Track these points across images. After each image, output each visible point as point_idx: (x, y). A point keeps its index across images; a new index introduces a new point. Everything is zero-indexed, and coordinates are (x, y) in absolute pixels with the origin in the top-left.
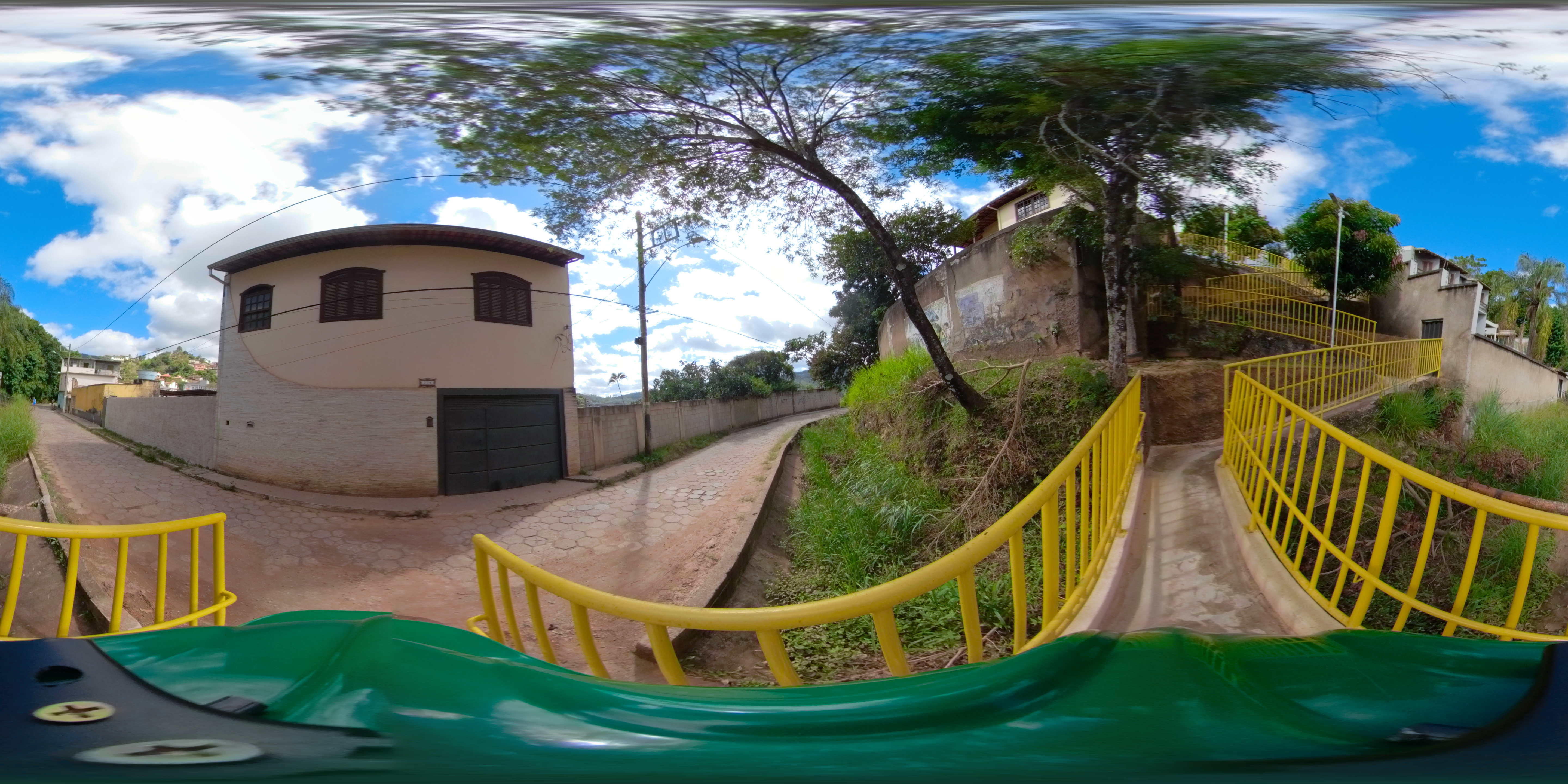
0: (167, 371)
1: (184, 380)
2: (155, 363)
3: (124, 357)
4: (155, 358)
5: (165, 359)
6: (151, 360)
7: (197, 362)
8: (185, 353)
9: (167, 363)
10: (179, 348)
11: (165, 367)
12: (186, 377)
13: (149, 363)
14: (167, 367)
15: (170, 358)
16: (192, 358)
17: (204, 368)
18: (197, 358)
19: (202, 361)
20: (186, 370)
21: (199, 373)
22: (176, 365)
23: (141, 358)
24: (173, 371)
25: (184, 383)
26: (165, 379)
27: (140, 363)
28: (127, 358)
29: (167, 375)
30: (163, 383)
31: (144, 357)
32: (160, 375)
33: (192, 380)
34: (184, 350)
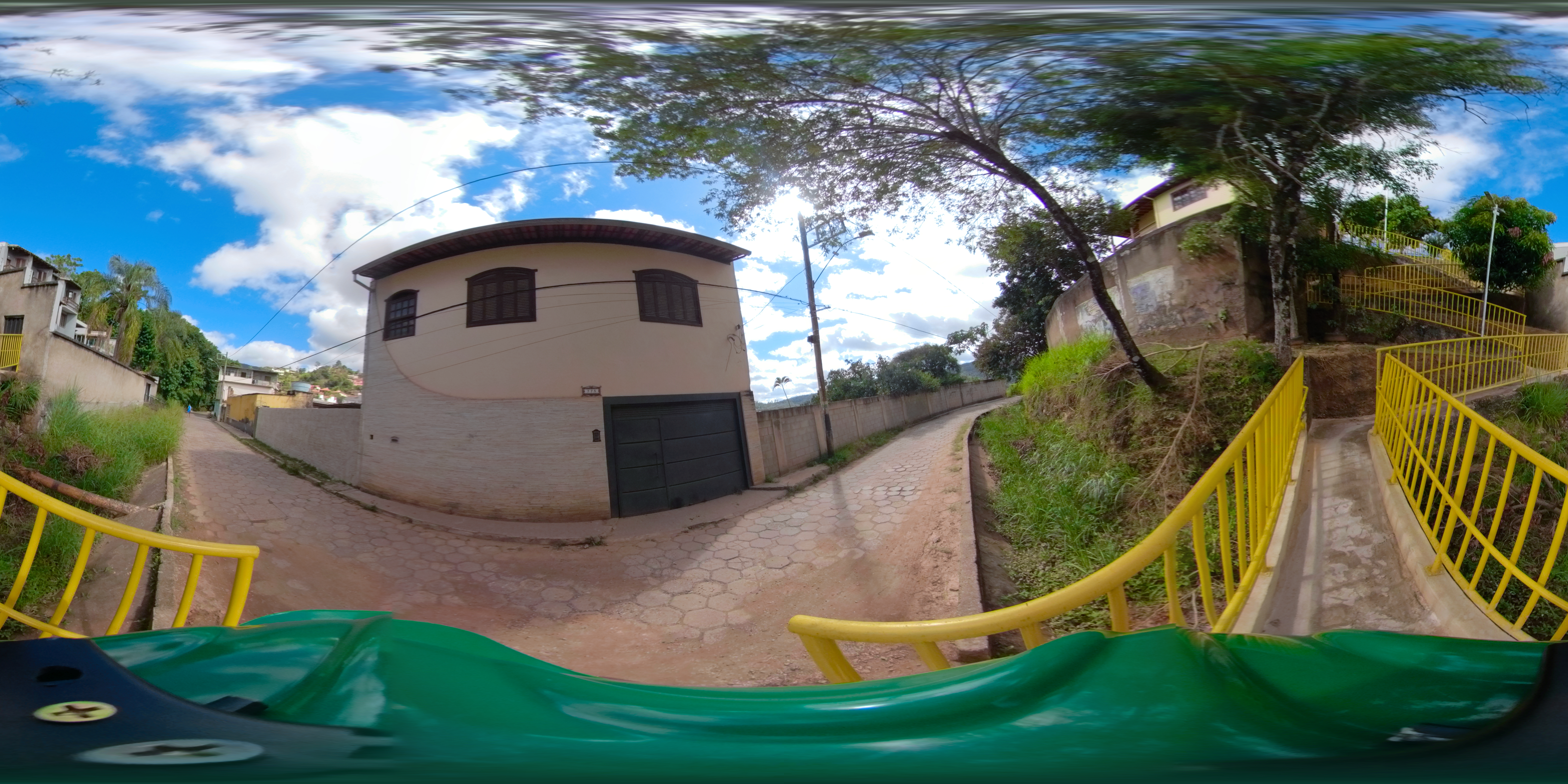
0: (327, 385)
1: (342, 395)
2: (315, 376)
3: (284, 369)
4: (315, 372)
5: (324, 373)
6: (311, 373)
8: (344, 367)
9: (326, 377)
10: (339, 363)
11: (324, 381)
12: (345, 392)
14: (326, 381)
15: (329, 372)
16: (351, 372)
20: (345, 385)
22: (336, 379)
23: (302, 371)
24: (332, 385)
25: (343, 397)
26: (324, 393)
27: (300, 376)
28: (288, 371)
29: (327, 389)
30: (322, 397)
31: (304, 370)
32: (318, 388)
33: (350, 393)
34: (343, 364)
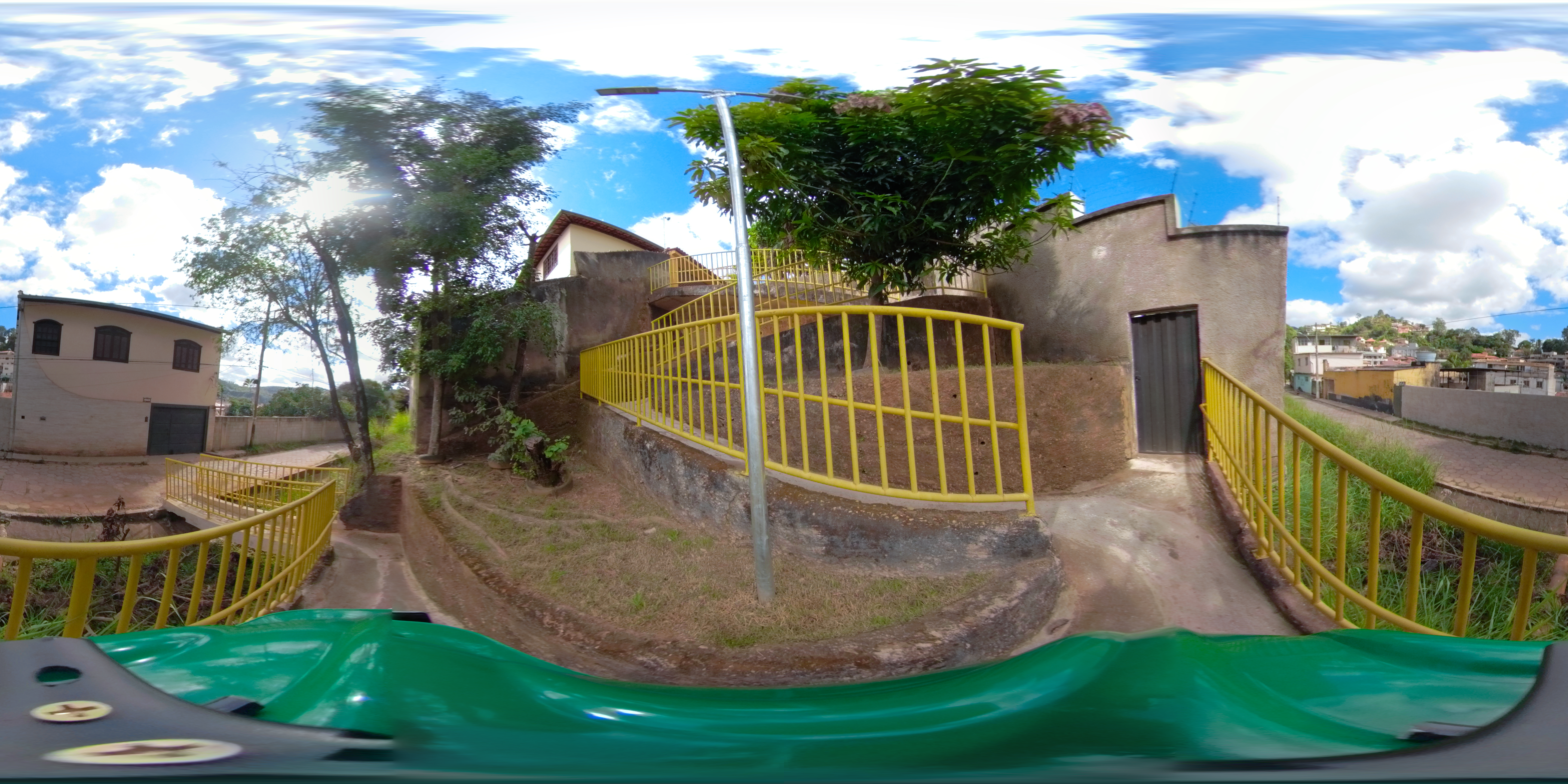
0: (1372, 336)
1: (1391, 344)
2: (1358, 328)
4: (1357, 324)
5: (1366, 323)
6: (1353, 326)
7: (1400, 325)
8: (1387, 316)
9: (1369, 327)
11: (1367, 332)
12: (1391, 341)
13: (1352, 328)
14: (1370, 331)
15: (1372, 322)
16: (1394, 320)
17: (1407, 331)
18: (1400, 321)
19: (1405, 323)
20: (1391, 334)
21: (1404, 336)
22: (1379, 329)
23: (1342, 324)
24: (1377, 335)
26: (1372, 343)
27: (1344, 329)
28: (1328, 327)
29: (1373, 340)
31: (1345, 323)
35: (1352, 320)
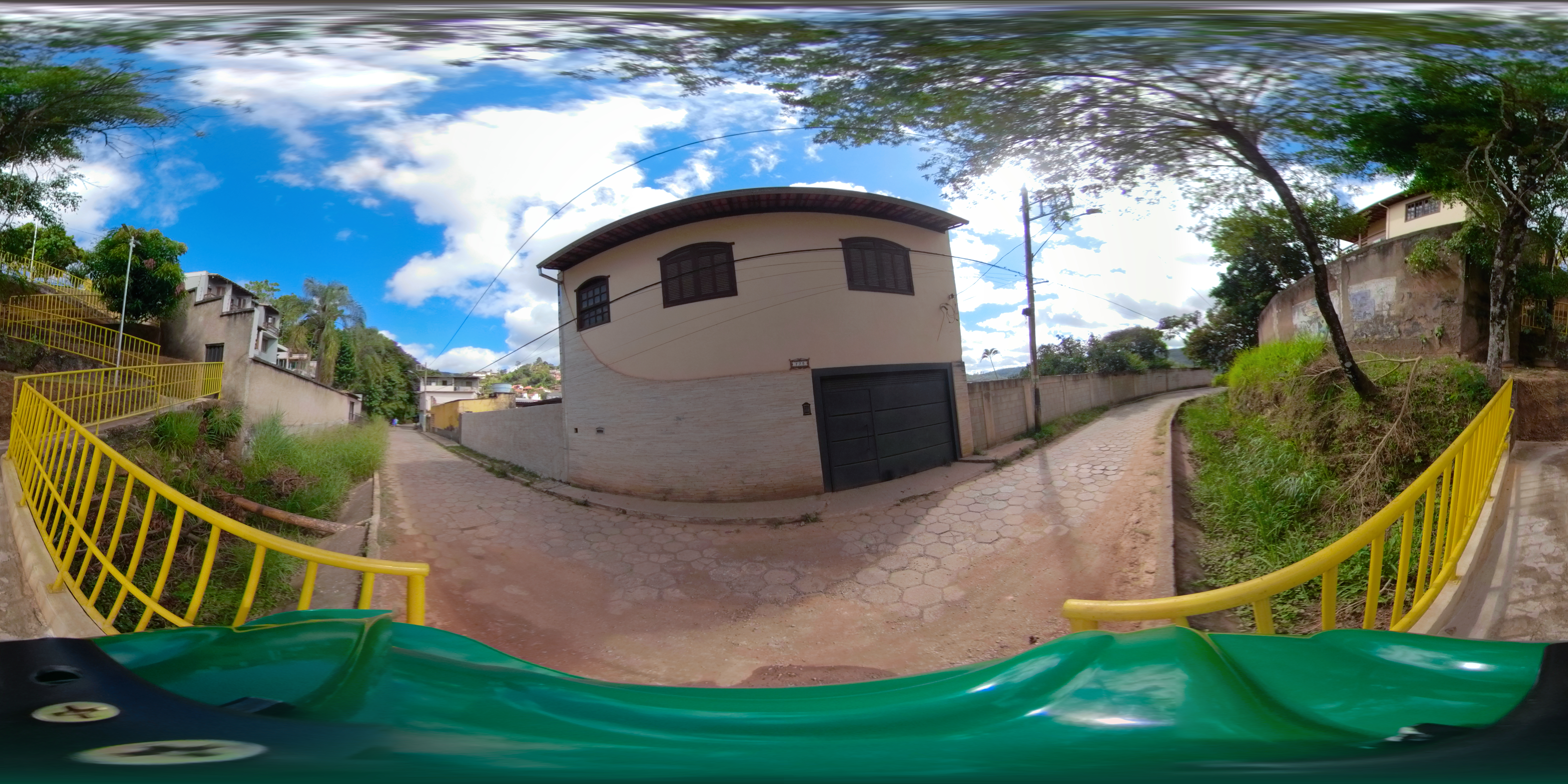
0: (529, 383)
1: (546, 391)
2: (517, 375)
3: (485, 372)
4: (516, 371)
5: (525, 371)
6: (512, 373)
8: (545, 363)
9: (528, 375)
10: (539, 359)
11: (526, 379)
12: (549, 388)
13: (511, 376)
14: (529, 379)
15: (531, 370)
16: (552, 368)
20: (548, 380)
22: (538, 376)
23: (503, 372)
24: (535, 382)
25: (547, 393)
26: (528, 391)
27: (502, 377)
28: (489, 374)
29: (530, 387)
30: (525, 395)
31: (505, 371)
32: (521, 387)
33: (553, 388)
34: (543, 361)
35: (512, 369)
